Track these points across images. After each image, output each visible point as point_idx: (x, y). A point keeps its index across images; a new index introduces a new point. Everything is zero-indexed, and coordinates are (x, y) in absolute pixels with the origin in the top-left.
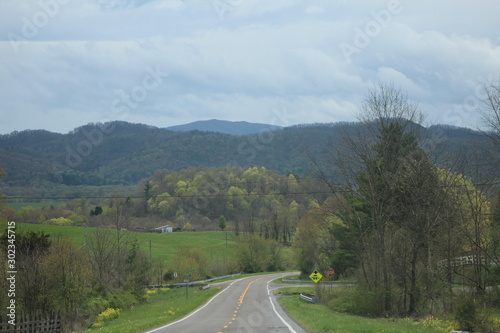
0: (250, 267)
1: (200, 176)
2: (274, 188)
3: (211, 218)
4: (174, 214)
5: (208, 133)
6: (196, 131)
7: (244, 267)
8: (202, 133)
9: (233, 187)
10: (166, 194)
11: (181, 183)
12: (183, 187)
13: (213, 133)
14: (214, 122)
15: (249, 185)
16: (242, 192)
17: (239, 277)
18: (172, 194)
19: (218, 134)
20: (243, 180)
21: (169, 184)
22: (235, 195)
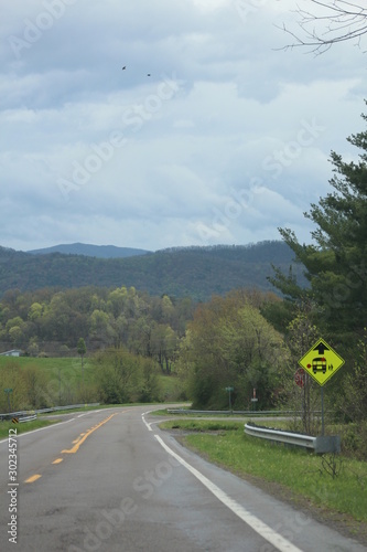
0: (114, 396)
1: (58, 298)
2: (145, 312)
3: (70, 346)
4: (28, 341)
5: (70, 255)
6: (58, 253)
7: (106, 396)
8: (64, 256)
9: (96, 311)
10: (18, 318)
11: (36, 306)
12: (38, 310)
13: (76, 256)
14: (79, 246)
15: (116, 310)
16: (107, 316)
17: (97, 408)
18: (25, 318)
19: (82, 256)
20: (109, 302)
21: (22, 307)
22: (99, 319)
